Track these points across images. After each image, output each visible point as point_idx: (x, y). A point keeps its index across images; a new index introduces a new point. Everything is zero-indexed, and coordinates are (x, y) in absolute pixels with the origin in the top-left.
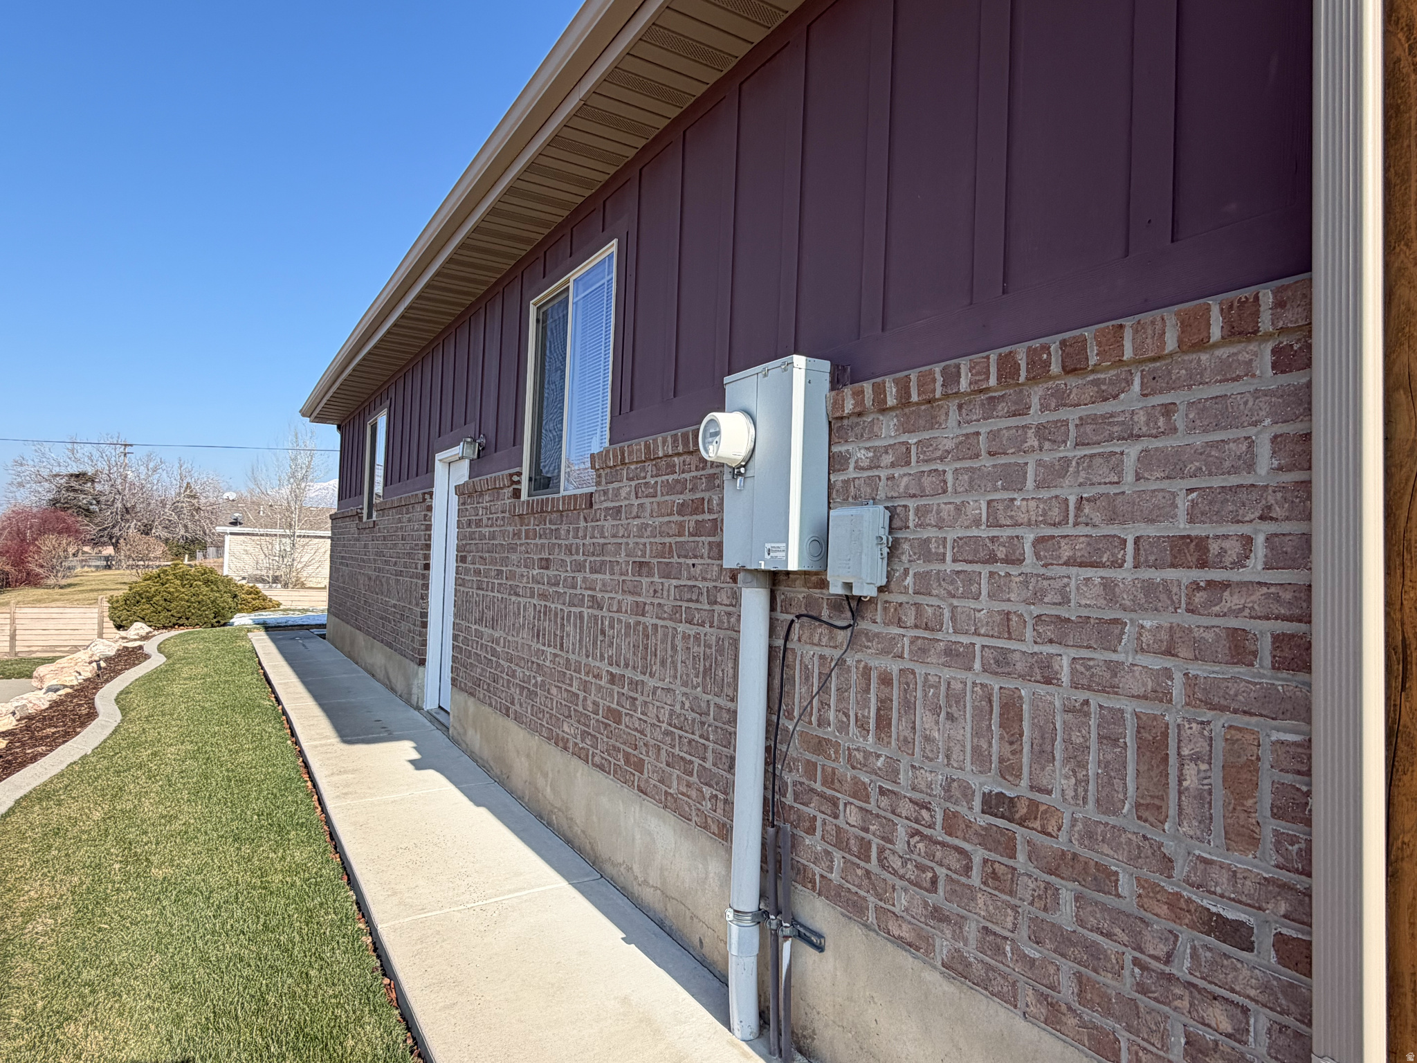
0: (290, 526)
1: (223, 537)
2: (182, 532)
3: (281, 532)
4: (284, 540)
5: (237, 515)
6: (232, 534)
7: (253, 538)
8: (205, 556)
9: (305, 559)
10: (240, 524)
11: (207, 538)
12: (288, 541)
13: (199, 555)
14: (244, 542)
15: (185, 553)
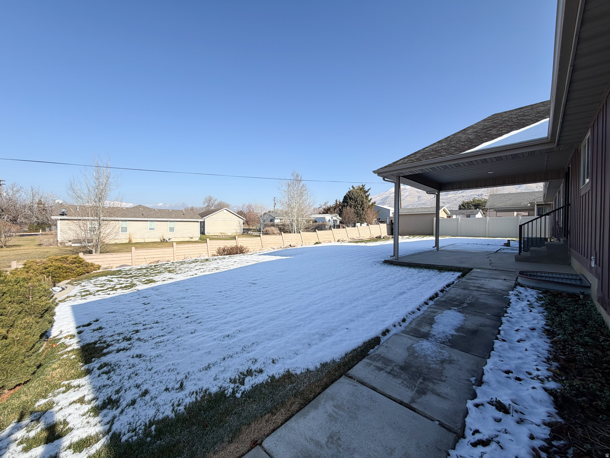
0: (97, 215)
1: (56, 221)
2: (35, 220)
3: (91, 218)
4: (94, 222)
5: (63, 210)
6: (61, 220)
7: (74, 221)
8: (50, 230)
9: (108, 232)
10: (66, 215)
11: (49, 222)
12: (96, 223)
13: (47, 229)
14: (68, 223)
15: (40, 229)
